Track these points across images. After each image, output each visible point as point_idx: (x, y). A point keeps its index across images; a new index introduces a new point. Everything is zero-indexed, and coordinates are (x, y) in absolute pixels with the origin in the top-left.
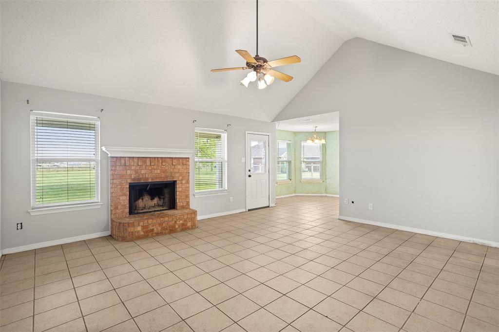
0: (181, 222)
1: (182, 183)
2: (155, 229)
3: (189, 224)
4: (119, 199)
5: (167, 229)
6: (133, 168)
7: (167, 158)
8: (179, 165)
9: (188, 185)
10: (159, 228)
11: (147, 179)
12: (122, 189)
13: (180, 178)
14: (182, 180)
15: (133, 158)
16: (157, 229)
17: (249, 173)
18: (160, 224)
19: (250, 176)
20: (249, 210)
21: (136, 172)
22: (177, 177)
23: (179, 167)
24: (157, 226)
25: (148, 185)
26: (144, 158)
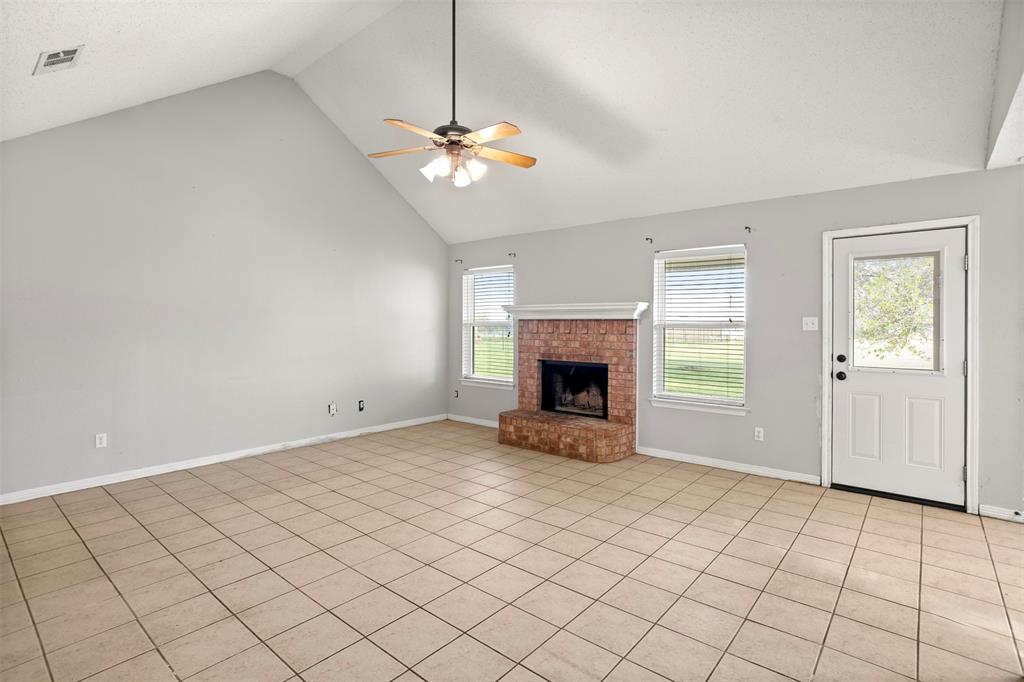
0: (568, 440)
1: (617, 371)
2: (531, 438)
3: (582, 449)
4: (526, 381)
5: (546, 444)
6: (543, 336)
7: (591, 320)
8: (612, 334)
9: (629, 377)
10: (536, 439)
11: (560, 356)
12: (529, 368)
13: (615, 360)
14: (617, 364)
15: (543, 320)
16: (533, 439)
17: (840, 367)
18: (538, 433)
19: (841, 376)
20: (835, 486)
21: (546, 343)
22: (608, 358)
23: (612, 338)
24: (533, 434)
25: (571, 367)
26: (554, 320)
